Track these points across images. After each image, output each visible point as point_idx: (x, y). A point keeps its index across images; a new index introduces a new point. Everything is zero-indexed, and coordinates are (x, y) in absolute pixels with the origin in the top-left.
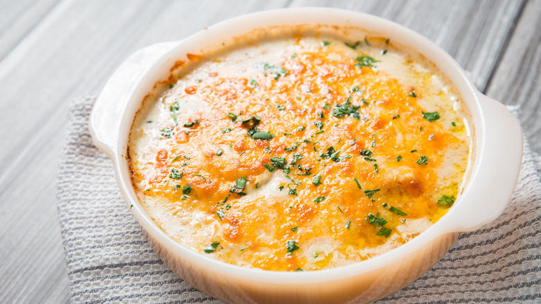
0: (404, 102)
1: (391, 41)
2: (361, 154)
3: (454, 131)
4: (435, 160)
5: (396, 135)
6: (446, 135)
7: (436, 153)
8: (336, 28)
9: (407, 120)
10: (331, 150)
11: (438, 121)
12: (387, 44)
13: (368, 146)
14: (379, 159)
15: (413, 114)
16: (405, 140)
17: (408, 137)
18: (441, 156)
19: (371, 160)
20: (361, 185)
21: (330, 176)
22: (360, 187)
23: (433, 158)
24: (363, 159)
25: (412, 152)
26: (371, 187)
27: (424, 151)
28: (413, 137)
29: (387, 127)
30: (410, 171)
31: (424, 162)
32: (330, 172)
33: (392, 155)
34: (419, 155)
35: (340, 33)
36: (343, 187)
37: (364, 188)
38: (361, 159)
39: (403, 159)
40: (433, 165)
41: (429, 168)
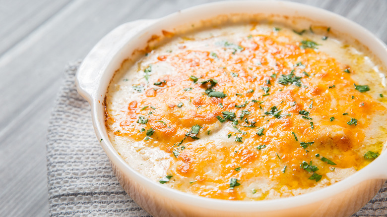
0: (339, 76)
1: (332, 29)
2: (300, 113)
3: (381, 101)
4: (363, 123)
5: (331, 101)
6: (374, 104)
7: (364, 117)
8: (287, 18)
9: (342, 89)
10: (274, 109)
11: (368, 92)
12: (328, 32)
13: (306, 107)
14: (315, 118)
15: (347, 85)
16: (338, 105)
17: (341, 103)
18: (369, 120)
19: (308, 119)
20: (298, 138)
21: (272, 129)
22: (297, 140)
23: (362, 120)
24: (301, 118)
25: (344, 114)
26: (307, 140)
27: (354, 115)
28: (345, 103)
29: (324, 94)
30: (341, 129)
31: (354, 123)
32: (272, 126)
33: (326, 115)
34: (350, 118)
35: (289, 22)
36: (283, 138)
37: (300, 141)
38: (300, 117)
39: (336, 120)
40: (362, 126)
41: (357, 128)
